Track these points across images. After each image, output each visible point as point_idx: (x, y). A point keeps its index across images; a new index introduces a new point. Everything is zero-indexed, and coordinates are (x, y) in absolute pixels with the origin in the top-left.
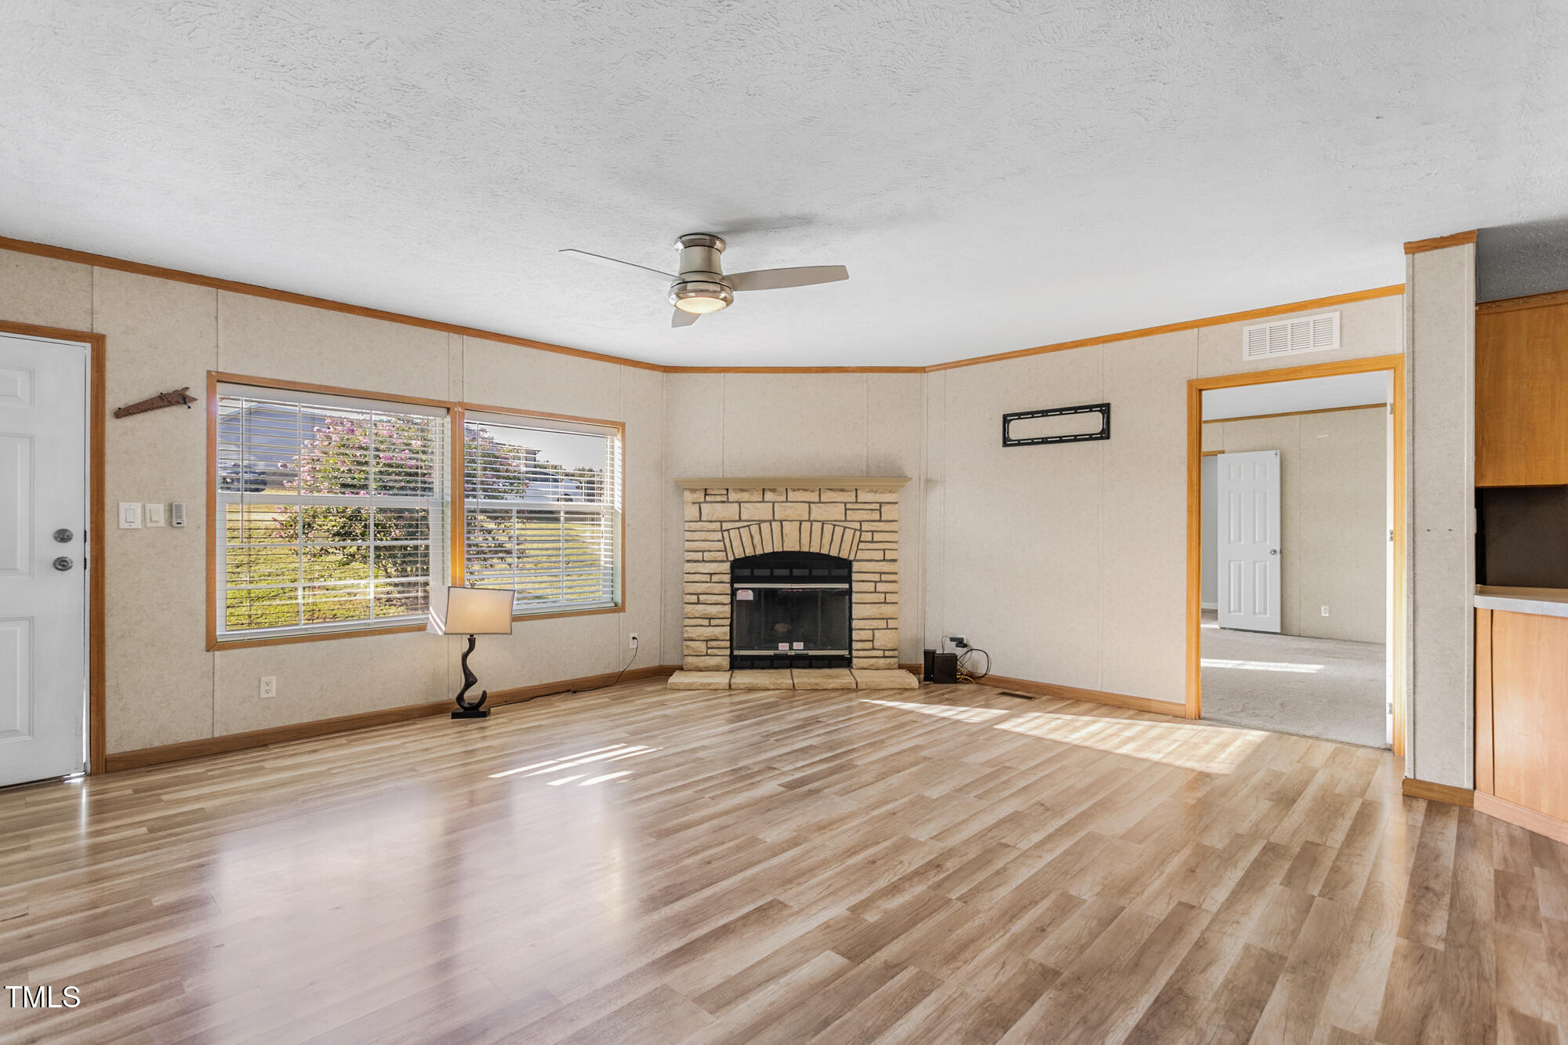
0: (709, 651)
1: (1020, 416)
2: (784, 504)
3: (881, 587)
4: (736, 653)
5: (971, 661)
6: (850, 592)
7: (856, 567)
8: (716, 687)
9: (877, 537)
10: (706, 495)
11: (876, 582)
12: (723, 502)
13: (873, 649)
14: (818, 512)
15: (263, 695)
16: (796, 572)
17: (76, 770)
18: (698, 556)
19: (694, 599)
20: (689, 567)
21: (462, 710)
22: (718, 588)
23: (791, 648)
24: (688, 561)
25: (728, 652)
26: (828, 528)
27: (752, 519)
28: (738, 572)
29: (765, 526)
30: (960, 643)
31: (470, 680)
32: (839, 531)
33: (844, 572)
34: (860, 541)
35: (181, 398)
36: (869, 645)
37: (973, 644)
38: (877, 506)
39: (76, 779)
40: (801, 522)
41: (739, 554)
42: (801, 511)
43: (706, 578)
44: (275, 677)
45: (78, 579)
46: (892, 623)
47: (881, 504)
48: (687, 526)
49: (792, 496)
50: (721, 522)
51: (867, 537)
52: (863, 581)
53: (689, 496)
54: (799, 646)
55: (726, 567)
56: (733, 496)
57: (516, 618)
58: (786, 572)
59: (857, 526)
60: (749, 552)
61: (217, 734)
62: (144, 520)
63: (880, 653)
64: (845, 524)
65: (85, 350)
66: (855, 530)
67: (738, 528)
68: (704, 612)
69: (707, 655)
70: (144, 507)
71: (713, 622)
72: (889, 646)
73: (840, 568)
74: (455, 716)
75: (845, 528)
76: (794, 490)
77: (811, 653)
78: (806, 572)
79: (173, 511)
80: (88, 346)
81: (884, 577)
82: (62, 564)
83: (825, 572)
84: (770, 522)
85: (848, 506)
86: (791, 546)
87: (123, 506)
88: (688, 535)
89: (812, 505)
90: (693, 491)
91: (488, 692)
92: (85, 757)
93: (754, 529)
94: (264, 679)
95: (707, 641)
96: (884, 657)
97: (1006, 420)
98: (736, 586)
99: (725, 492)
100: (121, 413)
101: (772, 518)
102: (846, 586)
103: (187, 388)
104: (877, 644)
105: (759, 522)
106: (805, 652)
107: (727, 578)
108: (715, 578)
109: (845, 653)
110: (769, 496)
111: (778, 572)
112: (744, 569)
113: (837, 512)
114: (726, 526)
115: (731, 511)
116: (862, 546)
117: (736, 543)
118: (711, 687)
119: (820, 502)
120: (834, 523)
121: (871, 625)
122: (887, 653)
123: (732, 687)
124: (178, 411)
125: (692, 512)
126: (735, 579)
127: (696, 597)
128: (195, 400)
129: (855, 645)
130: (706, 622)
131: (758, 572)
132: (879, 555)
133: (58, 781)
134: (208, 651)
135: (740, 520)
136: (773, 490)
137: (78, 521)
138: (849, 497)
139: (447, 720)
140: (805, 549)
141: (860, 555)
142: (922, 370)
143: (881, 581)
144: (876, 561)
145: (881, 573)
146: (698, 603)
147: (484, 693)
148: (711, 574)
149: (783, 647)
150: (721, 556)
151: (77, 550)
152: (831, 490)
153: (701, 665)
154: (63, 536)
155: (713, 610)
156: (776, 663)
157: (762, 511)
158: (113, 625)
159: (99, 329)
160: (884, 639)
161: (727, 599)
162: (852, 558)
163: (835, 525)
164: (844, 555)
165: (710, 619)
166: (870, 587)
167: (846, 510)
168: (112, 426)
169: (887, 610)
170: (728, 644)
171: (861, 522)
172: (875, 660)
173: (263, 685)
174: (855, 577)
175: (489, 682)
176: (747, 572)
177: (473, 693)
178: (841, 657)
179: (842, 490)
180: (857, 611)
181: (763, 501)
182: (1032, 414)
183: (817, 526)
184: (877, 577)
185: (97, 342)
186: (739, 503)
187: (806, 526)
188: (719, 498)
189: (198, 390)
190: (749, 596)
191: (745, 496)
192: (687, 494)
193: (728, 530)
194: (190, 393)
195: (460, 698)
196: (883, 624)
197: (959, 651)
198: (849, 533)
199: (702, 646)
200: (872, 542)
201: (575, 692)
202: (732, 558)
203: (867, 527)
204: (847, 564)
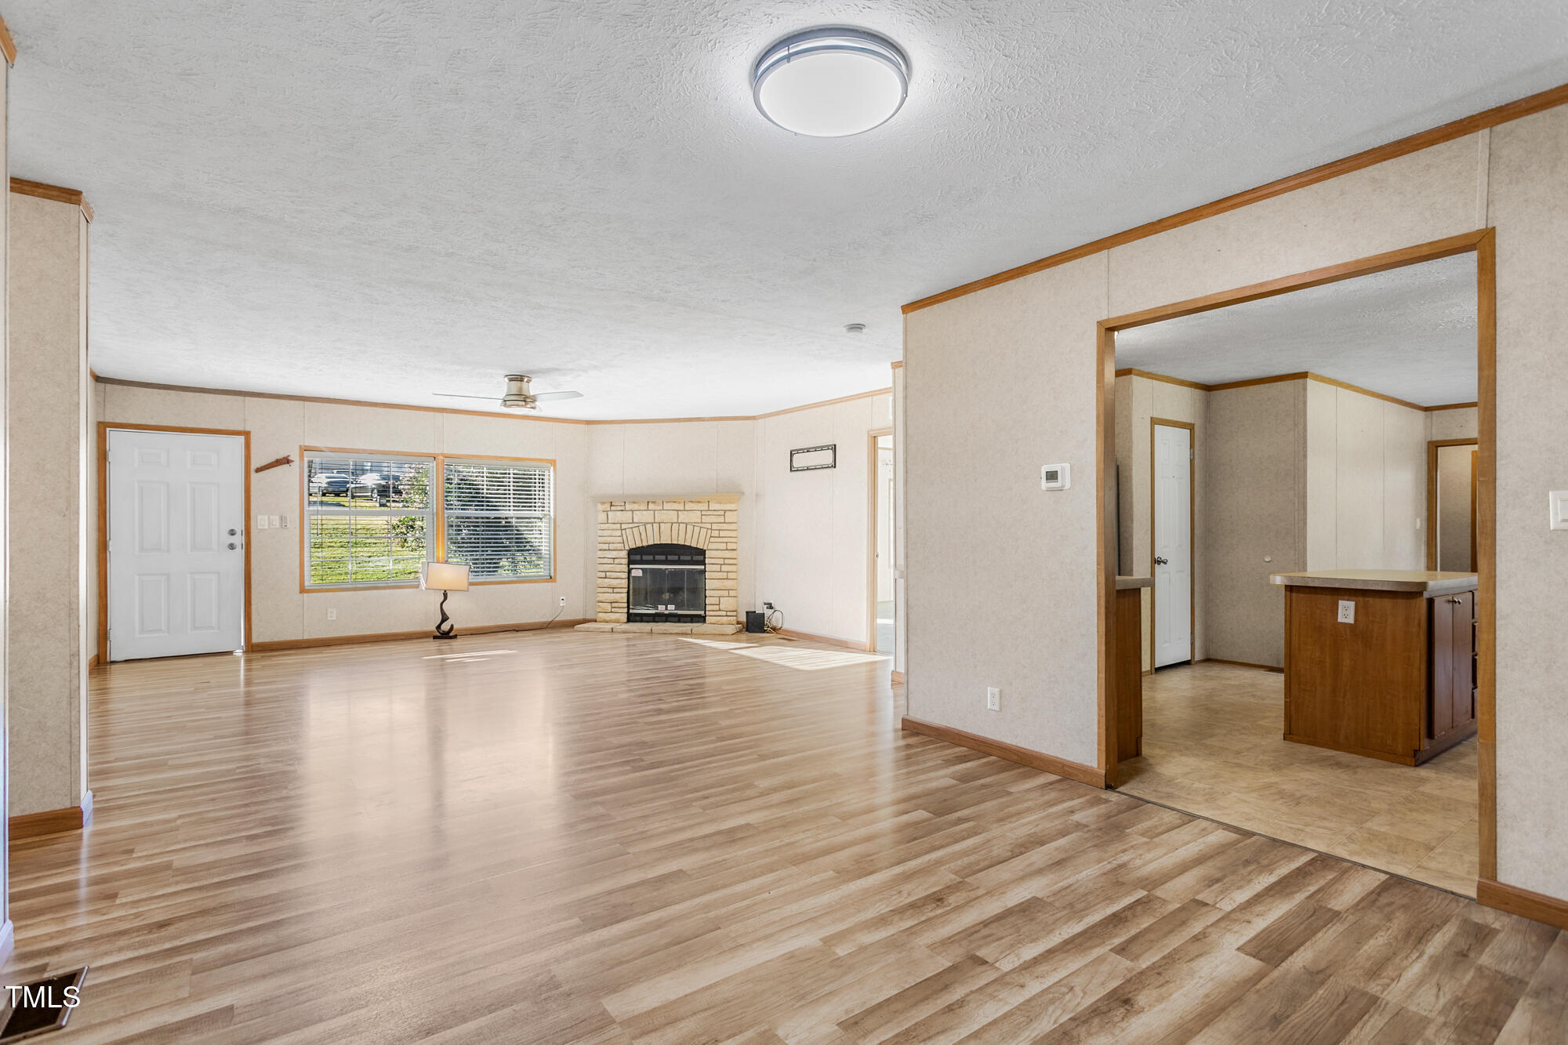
0: (613, 609)
1: (799, 451)
2: (661, 512)
3: (724, 568)
4: (631, 611)
5: (775, 619)
6: (704, 571)
7: (708, 554)
8: (604, 630)
9: (722, 534)
10: (611, 505)
11: (721, 565)
12: (622, 510)
13: (720, 610)
14: (683, 517)
15: (329, 618)
16: (670, 558)
17: (239, 649)
18: (606, 547)
19: (603, 575)
20: (600, 554)
21: (439, 635)
22: (618, 568)
23: (666, 609)
24: (600, 550)
25: (626, 610)
26: (690, 527)
27: (640, 521)
28: (632, 557)
29: (649, 527)
30: (770, 606)
31: (445, 618)
32: (697, 529)
33: (700, 558)
34: (711, 537)
35: (286, 461)
36: (717, 607)
37: (776, 607)
38: (723, 513)
39: (239, 653)
40: (672, 523)
41: (632, 546)
42: (673, 516)
43: (611, 561)
44: (335, 610)
45: (240, 553)
46: (732, 593)
47: (725, 511)
48: (599, 526)
49: (666, 506)
50: (621, 524)
51: (715, 533)
52: (713, 564)
53: (600, 507)
54: (671, 607)
55: (624, 554)
56: (628, 507)
57: (471, 584)
58: (663, 558)
59: (709, 526)
60: (639, 544)
61: (305, 638)
62: (269, 525)
63: (724, 613)
64: (701, 525)
65: (242, 439)
66: (708, 529)
67: (632, 528)
68: (610, 584)
69: (611, 612)
70: (269, 518)
71: (615, 590)
72: (730, 608)
73: (697, 555)
74: (435, 637)
75: (701, 528)
76: (667, 502)
77: (680, 612)
78: (676, 558)
79: (282, 519)
80: (243, 437)
81: (727, 561)
82: (232, 547)
83: (688, 558)
84: (652, 523)
85: (703, 513)
86: (666, 540)
87: (259, 517)
88: (600, 533)
89: (679, 512)
90: (603, 503)
91: (455, 627)
92: (243, 644)
93: (642, 528)
94: (329, 610)
95: (611, 603)
96: (727, 616)
97: (793, 453)
98: (631, 566)
99: (623, 504)
100: (258, 470)
101: (653, 521)
102: (703, 567)
103: (289, 456)
104: (722, 607)
105: (645, 524)
106: (676, 612)
107: (625, 561)
108: (616, 561)
109: (702, 613)
110: (651, 506)
111: (658, 557)
112: (637, 555)
113: (695, 517)
114: (624, 526)
115: (626, 517)
116: (712, 540)
117: (630, 538)
118: (600, 630)
119: (685, 510)
120: (693, 524)
121: (717, 594)
122: (729, 614)
123: (613, 631)
124: (286, 466)
125: (602, 517)
126: (630, 562)
127: (604, 574)
128: (293, 461)
129: (708, 608)
130: (611, 590)
131: (645, 558)
132: (724, 546)
133: (230, 653)
134: (301, 593)
135: (633, 523)
136: (654, 502)
137: (240, 527)
138: (704, 507)
139: (432, 639)
140: (675, 542)
141: (710, 547)
142: (754, 418)
143: (724, 564)
144: (721, 550)
145: (724, 559)
146: (605, 578)
147: (452, 626)
148: (614, 558)
149: (661, 608)
150: (621, 546)
151: (239, 540)
152: (692, 502)
153: (608, 619)
154: (232, 533)
155: (615, 582)
156: (657, 618)
157: (647, 517)
158: (254, 576)
159: (247, 429)
160: (727, 603)
161: (625, 575)
162: (705, 548)
163: (694, 526)
164: (700, 546)
165: (613, 588)
166: (717, 568)
167: (702, 515)
168: (254, 476)
169: (729, 584)
170: (626, 605)
171: (711, 523)
172: (720, 618)
173: (329, 615)
174: (707, 561)
175: (457, 621)
176: (638, 557)
177: (445, 627)
178: (700, 616)
179: (699, 502)
180: (709, 584)
181: (648, 510)
182: (805, 450)
183: (683, 526)
184: (721, 561)
185: (247, 434)
186: (633, 511)
187: (675, 526)
188: (619, 508)
189: (294, 456)
190: (639, 573)
191: (635, 507)
192: (599, 505)
193: (625, 529)
194: (290, 458)
195: (438, 627)
196: (725, 593)
197: (768, 612)
198: (703, 531)
199: (608, 607)
200: (719, 537)
201: (517, 631)
202: (628, 548)
203: (715, 527)
204: (702, 552)
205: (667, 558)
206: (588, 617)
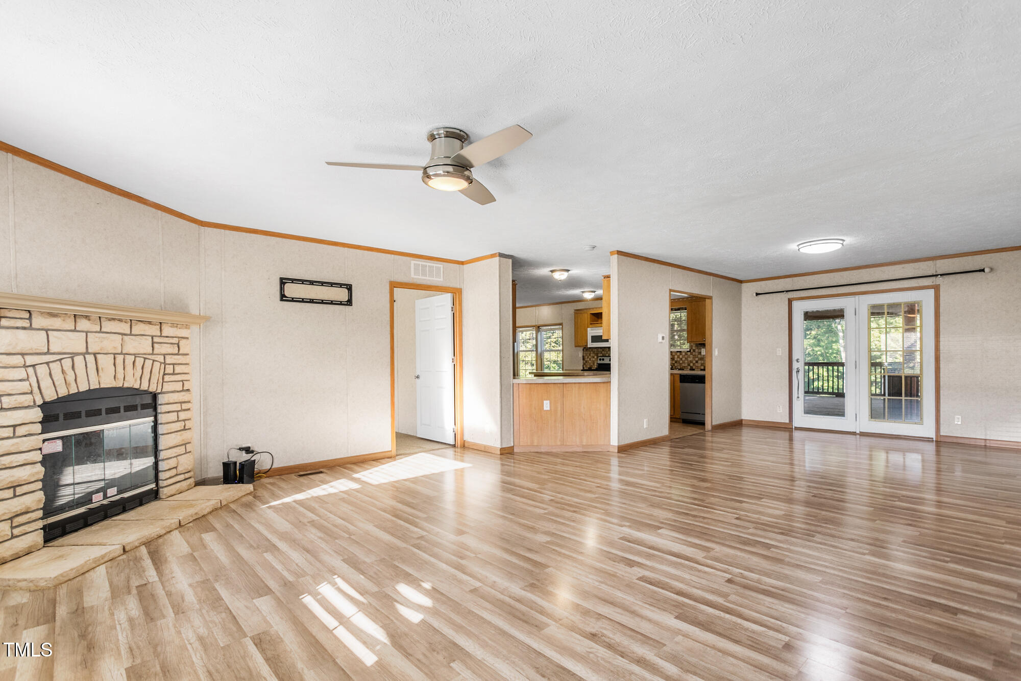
0: (16, 531)
1: (293, 281)
2: (97, 334)
3: (181, 416)
4: (45, 521)
6: (156, 424)
7: (161, 399)
8: (111, 556)
9: (177, 369)
11: (178, 411)
12: (24, 328)
13: (177, 475)
14: (132, 345)
22: (26, 443)
23: (105, 498)
26: (139, 361)
27: (64, 351)
29: (79, 360)
32: (148, 363)
34: (164, 374)
36: (174, 472)
38: (177, 341)
40: (115, 355)
41: (50, 396)
42: (112, 343)
43: (9, 432)
46: (189, 448)
47: (178, 338)
49: (108, 326)
50: (24, 355)
51: (170, 369)
52: (169, 412)
54: (113, 492)
55: (36, 413)
56: (38, 321)
59: (162, 359)
60: (61, 392)
63: (182, 477)
64: (153, 357)
66: (161, 363)
67: (47, 363)
68: (12, 479)
69: (13, 537)
71: (19, 491)
72: (187, 468)
75: (154, 361)
76: (108, 320)
77: (126, 495)
81: (183, 406)
84: (84, 354)
85: (156, 340)
86: (108, 381)
89: (124, 337)
93: (67, 363)
95: (11, 519)
96: (184, 480)
97: (282, 282)
98: (46, 436)
99: (27, 315)
101: (84, 351)
102: (152, 419)
104: (180, 469)
105: (73, 355)
106: (118, 497)
107: (38, 428)
108: (21, 431)
109: (153, 486)
110: (82, 324)
113: (144, 346)
114: (30, 360)
115: (36, 341)
116: (167, 378)
117: (46, 383)
118: (106, 559)
119: (131, 334)
120: (145, 356)
121: (176, 453)
122: (188, 475)
129: (162, 477)
130: (9, 494)
132: (179, 386)
135: (48, 353)
136: (86, 318)
138: (155, 331)
140: (120, 384)
141: (167, 387)
142: (200, 223)
143: (181, 410)
144: (178, 392)
145: (181, 403)
148: (14, 426)
149: (97, 499)
150: (27, 400)
152: (140, 322)
153: (8, 554)
156: (88, 521)
157: (75, 342)
160: (186, 463)
161: (39, 456)
162: (160, 390)
163: (145, 359)
165: (14, 487)
166: (173, 416)
167: (153, 343)
169: (185, 436)
171: (164, 355)
172: (178, 485)
174: (161, 409)
178: (150, 492)
179: (150, 323)
180: (163, 442)
181: (75, 330)
182: (303, 282)
183: (130, 360)
184: (177, 407)
186: (47, 331)
187: (120, 359)
188: (20, 323)
190: (58, 447)
191: (56, 323)
193: (33, 366)
196: (183, 450)
198: (157, 365)
200: (174, 374)
202: (39, 402)
203: (169, 360)
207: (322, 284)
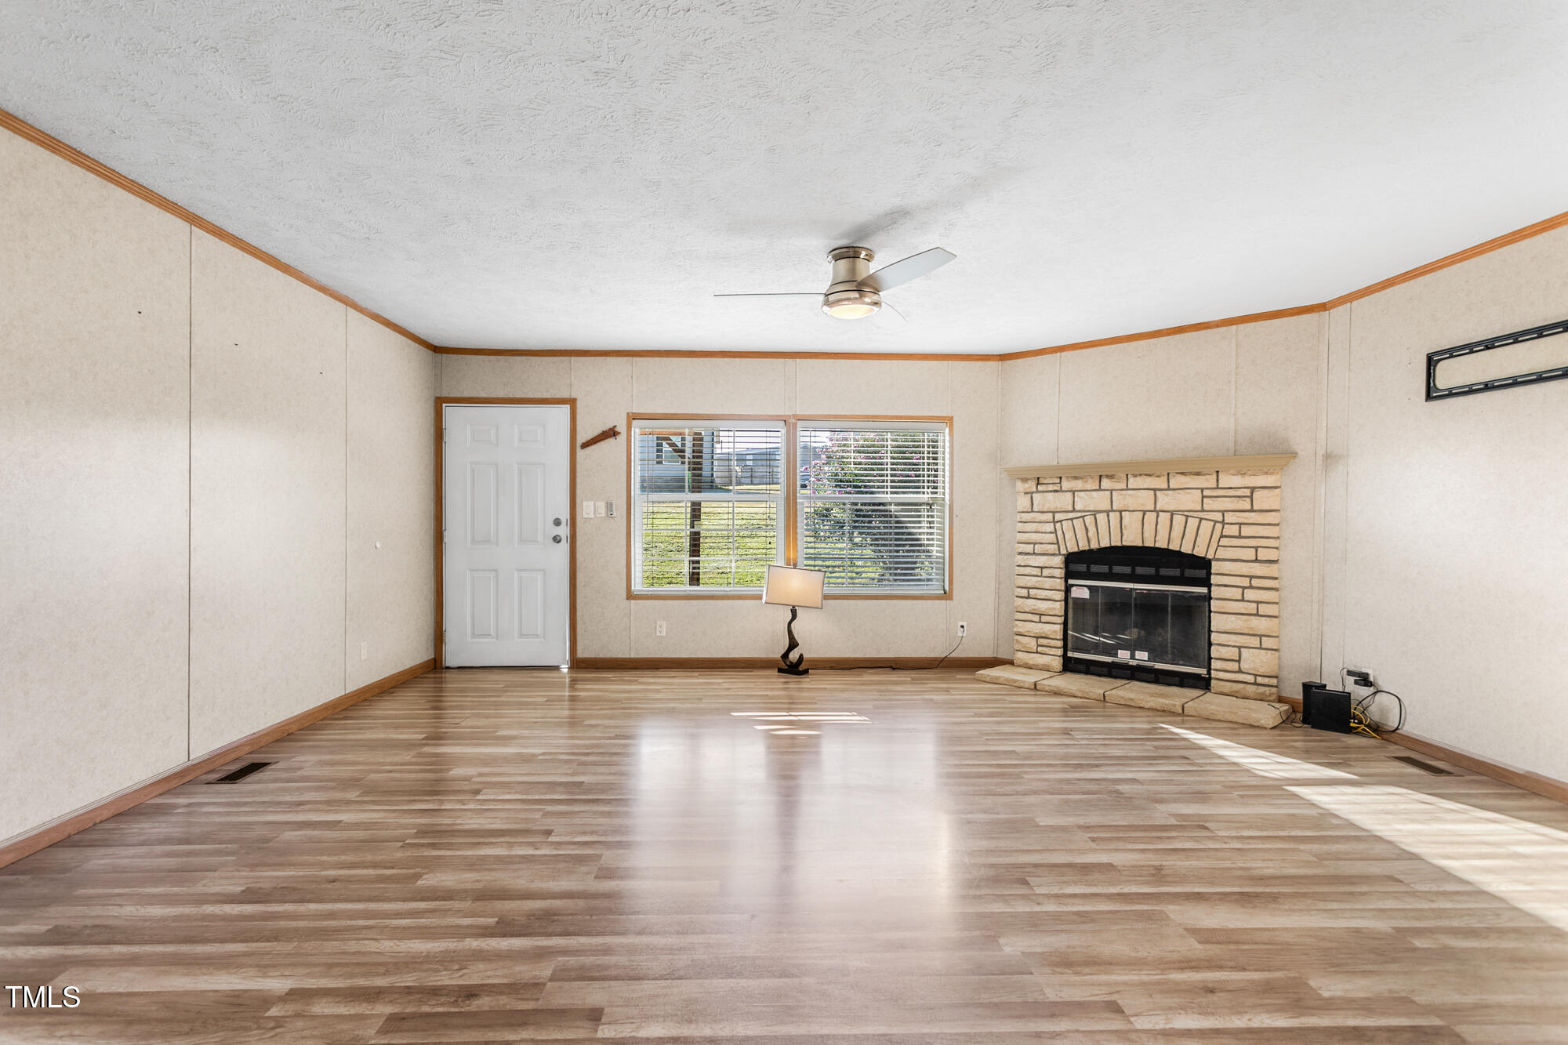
0: (1040, 649)
1: (1451, 353)
2: (1124, 492)
3: (1250, 594)
4: (1070, 654)
5: (1377, 708)
6: (1208, 598)
7: (1215, 567)
8: (1021, 685)
9: (1246, 531)
10: (1038, 484)
11: (1244, 588)
12: (1056, 491)
13: (1240, 671)
14: (1166, 501)
15: (658, 634)
16: (1140, 570)
17: (564, 664)
18: (1029, 548)
19: (1024, 592)
20: (1020, 559)
21: (786, 667)
22: (1048, 583)
23: (1133, 657)
24: (1020, 553)
25: (1060, 652)
26: (1179, 520)
27: (1087, 509)
28: (1074, 567)
29: (1101, 517)
30: (1364, 680)
31: (793, 644)
32: (1193, 523)
33: (1202, 573)
34: (1222, 536)
35: (611, 433)
36: (1234, 666)
37: (1382, 684)
38: (1247, 492)
39: (565, 668)
40: (1144, 512)
41: (1073, 548)
42: (1145, 500)
43: (1037, 571)
44: (665, 623)
45: (565, 546)
46: (1266, 642)
47: (1253, 489)
48: (1019, 517)
49: (1133, 483)
50: (1054, 512)
51: (1233, 530)
52: (1226, 586)
53: (1021, 487)
54: (1142, 656)
55: (1058, 561)
56: (1066, 485)
58: (1127, 570)
59: (1218, 517)
60: (1083, 546)
61: (632, 656)
62: (595, 513)
63: (1251, 679)
64: (1201, 515)
65: (566, 408)
66: (1216, 522)
67: (1072, 519)
68: (1034, 607)
69: (1037, 652)
70: (595, 504)
71: (1044, 618)
72: (1262, 671)
73: (1197, 569)
74: (780, 670)
75: (1201, 519)
76: (1135, 476)
77: (1158, 666)
78: (1151, 571)
79: (609, 506)
80: (568, 406)
81: (1255, 582)
82: (557, 540)
83: (1176, 572)
84: (1108, 512)
85: (1206, 493)
86: (1132, 539)
87: (585, 503)
88: (1020, 527)
89: (1158, 493)
90: (1025, 480)
91: (804, 656)
92: (568, 658)
93: (1089, 520)
94: (659, 623)
95: (1037, 638)
96: (1255, 684)
97: (1431, 362)
98: (1071, 582)
99: (1058, 481)
100: (585, 446)
101: (1110, 508)
102: (1204, 590)
103: (615, 426)
104: (1244, 666)
105: (1095, 513)
106: (1150, 664)
107: (1060, 573)
108: (1046, 572)
109: (1203, 671)
110: (1106, 483)
111: (1117, 569)
112: (1078, 564)
113: (1190, 501)
114: (1058, 517)
115: (1064, 501)
116: (1224, 541)
117: (1069, 535)
118: (1016, 684)
119: (1169, 489)
120: (1186, 513)
121: (1235, 641)
122: (1260, 680)
123: (1038, 688)
124: (611, 441)
125: (1023, 502)
126: (1069, 575)
127: (1026, 591)
128: (619, 433)
129: (1215, 664)
130: (1036, 618)
131: (1095, 568)
132: (1250, 554)
133: (556, 668)
134: (627, 599)
135: (1074, 510)
136: (1110, 477)
137: (565, 516)
138: (1209, 481)
139: (775, 672)
140: (1149, 543)
141: (1221, 553)
142: (1322, 307)
143: (1251, 587)
144: (1244, 561)
145: (1251, 577)
146: (1028, 597)
147: (801, 656)
148: (1042, 568)
149: (1123, 655)
150: (1053, 548)
151: (564, 531)
152: (1182, 473)
153: (1031, 662)
154: (557, 522)
155: (1043, 606)
156: (1114, 672)
157: (1100, 501)
158: (580, 576)
159: (574, 396)
160: (1254, 660)
161: (1060, 596)
162: (1210, 556)
163: (1187, 517)
164: (1200, 552)
165: (1041, 615)
166: (1236, 593)
167: (1203, 497)
168: (580, 453)
169: (1261, 625)
170: (1060, 644)
171: (1223, 512)
172: (1242, 685)
173: (658, 628)
174: (1214, 579)
175: (809, 649)
176: (1082, 568)
177: (794, 656)
178: (1198, 676)
179: (1198, 474)
180: (1217, 622)
181: (1100, 489)
182: (1470, 348)
183: (1164, 518)
184: (1245, 582)
185: (572, 402)
186: (1073, 492)
187: (1150, 517)
188: (1051, 488)
189: (622, 428)
190: (1085, 594)
191: (1078, 484)
192: (1019, 483)
193: (1061, 521)
194: (617, 429)
195: (785, 656)
196: (1255, 642)
197: (1360, 692)
198: (1206, 526)
199: (1032, 643)
200: (1240, 537)
201: (894, 669)
202: (1064, 551)
203: (1229, 518)
204: (1204, 564)
205: (1133, 570)
206: (1003, 654)
207: (1515, 338)
